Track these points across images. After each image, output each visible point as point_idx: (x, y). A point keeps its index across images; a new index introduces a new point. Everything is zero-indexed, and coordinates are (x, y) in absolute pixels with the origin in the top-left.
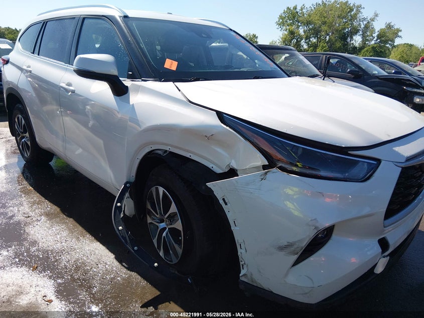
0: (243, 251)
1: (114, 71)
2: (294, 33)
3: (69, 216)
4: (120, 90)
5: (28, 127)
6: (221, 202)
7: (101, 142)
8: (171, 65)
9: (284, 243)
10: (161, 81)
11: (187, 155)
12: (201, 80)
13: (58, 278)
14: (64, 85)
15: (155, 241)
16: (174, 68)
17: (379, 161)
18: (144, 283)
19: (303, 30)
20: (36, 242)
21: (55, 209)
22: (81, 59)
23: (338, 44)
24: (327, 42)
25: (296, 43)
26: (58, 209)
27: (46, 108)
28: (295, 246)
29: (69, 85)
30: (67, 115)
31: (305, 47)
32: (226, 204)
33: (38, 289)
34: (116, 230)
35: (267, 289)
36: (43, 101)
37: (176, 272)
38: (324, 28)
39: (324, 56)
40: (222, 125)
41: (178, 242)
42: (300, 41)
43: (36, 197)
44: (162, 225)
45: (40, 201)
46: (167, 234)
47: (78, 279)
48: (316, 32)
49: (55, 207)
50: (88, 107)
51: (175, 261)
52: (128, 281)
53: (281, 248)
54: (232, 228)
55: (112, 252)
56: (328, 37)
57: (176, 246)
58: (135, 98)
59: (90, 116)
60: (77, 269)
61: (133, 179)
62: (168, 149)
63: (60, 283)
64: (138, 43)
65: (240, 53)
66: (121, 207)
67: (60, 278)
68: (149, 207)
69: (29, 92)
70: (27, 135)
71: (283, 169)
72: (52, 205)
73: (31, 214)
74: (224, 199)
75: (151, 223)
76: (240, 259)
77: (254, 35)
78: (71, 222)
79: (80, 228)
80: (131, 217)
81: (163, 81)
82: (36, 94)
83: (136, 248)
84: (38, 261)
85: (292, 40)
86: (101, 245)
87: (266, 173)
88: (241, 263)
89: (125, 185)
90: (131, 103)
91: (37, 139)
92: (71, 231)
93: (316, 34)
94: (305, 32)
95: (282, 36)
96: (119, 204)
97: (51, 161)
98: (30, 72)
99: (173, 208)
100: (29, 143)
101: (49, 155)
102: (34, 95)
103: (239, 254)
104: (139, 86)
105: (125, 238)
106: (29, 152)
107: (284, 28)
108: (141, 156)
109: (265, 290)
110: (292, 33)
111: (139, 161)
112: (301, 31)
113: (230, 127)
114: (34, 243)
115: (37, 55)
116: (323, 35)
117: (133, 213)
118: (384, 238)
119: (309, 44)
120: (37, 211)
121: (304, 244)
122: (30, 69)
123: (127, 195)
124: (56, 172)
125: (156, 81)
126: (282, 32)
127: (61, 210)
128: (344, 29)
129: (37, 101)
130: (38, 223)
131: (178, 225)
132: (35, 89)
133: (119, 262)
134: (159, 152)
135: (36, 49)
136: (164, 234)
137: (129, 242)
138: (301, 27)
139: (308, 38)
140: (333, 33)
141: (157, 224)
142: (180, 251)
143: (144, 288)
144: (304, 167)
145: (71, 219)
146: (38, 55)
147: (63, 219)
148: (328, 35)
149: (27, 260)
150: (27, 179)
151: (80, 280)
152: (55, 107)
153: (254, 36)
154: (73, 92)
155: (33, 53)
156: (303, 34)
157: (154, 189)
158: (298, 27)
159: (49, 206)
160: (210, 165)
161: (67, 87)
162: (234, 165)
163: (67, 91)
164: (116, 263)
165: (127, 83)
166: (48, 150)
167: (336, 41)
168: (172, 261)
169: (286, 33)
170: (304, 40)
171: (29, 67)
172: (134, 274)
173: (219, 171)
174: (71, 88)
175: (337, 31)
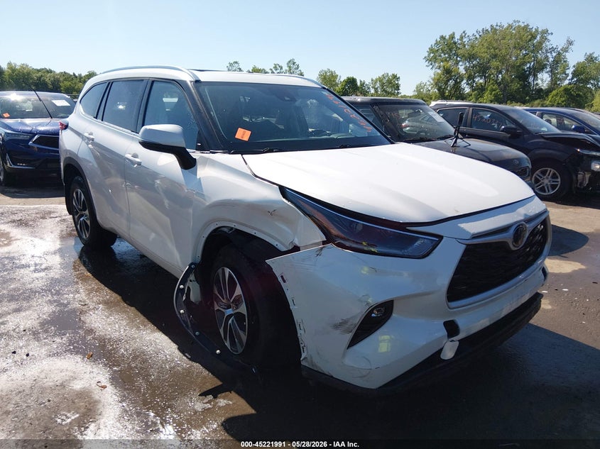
0: (302, 332)
1: (180, 143)
2: (452, 72)
3: (131, 305)
4: (188, 163)
5: (89, 204)
6: (280, 279)
7: (167, 220)
8: (243, 135)
9: (338, 320)
10: (230, 154)
11: (252, 232)
12: (276, 152)
13: (114, 365)
14: (129, 156)
15: (221, 331)
16: (246, 138)
17: (441, 238)
18: (206, 373)
19: (463, 67)
20: (93, 330)
21: (115, 297)
22: (146, 130)
23: (515, 86)
24: (500, 82)
25: (454, 85)
26: (119, 298)
27: (108, 181)
28: (349, 323)
29: (135, 156)
30: (133, 189)
31: (467, 90)
32: (284, 281)
33: (92, 375)
34: (177, 313)
35: (327, 373)
36: (106, 173)
37: (240, 361)
38: (495, 63)
39: (471, 109)
40: (284, 200)
41: (243, 328)
42: (460, 82)
43: (95, 284)
44: (229, 311)
45: (98, 288)
46: (233, 321)
47: (136, 367)
48: (483, 70)
49: (115, 295)
50: (158, 182)
51: (240, 350)
52: (188, 372)
53: (336, 326)
54: (291, 307)
55: (174, 342)
56: (500, 76)
57: (241, 333)
58: (203, 172)
59: (162, 193)
60: (135, 358)
61: (198, 260)
62: (233, 226)
63: (115, 371)
64: (208, 111)
65: (335, 115)
66: (184, 289)
67: (116, 366)
68: (217, 293)
69: (90, 162)
70: (87, 212)
71: (339, 245)
72: (112, 292)
73: (88, 302)
74: (282, 277)
75: (218, 310)
76: (301, 342)
77: (393, 75)
78: (132, 311)
79: (142, 318)
80: (197, 303)
81: (232, 154)
82: (98, 164)
83: (197, 333)
84: (93, 349)
85: (448, 81)
86: (163, 336)
87: (322, 249)
88: (301, 346)
89: (190, 266)
90: (198, 177)
91: (98, 218)
92: (131, 321)
93: (483, 73)
94: (466, 69)
95: (433, 76)
96: (182, 286)
97: (113, 244)
98: (93, 139)
99: (238, 291)
100: (88, 222)
101: (112, 236)
102: (96, 166)
103: (299, 335)
104: (207, 159)
105: (186, 323)
106: (88, 231)
107: (437, 65)
108: (206, 235)
109: (325, 374)
110: (448, 72)
111: (204, 239)
112: (462, 69)
113: (292, 202)
114: (91, 331)
115: (100, 121)
116: (493, 74)
117: (199, 299)
118: (452, 321)
119: (473, 86)
120: (94, 298)
121: (357, 321)
122: (92, 137)
123: (192, 277)
124: (118, 257)
125: (224, 153)
126: (434, 70)
127: (123, 298)
128: (524, 64)
129: (99, 173)
130: (96, 312)
131: (243, 309)
132: (96, 158)
133: (181, 352)
134: (225, 230)
135: (100, 113)
136: (230, 322)
137: (190, 326)
138: (461, 63)
139: (471, 78)
140: (507, 70)
141: (223, 310)
142: (244, 337)
143: (205, 377)
144: (369, 245)
145: (133, 308)
146: (102, 120)
147: (124, 307)
148: (500, 72)
149: (82, 348)
150: (84, 265)
151: (137, 368)
152: (119, 180)
153: (395, 77)
154: (139, 164)
155: (96, 118)
156: (464, 72)
157: (220, 271)
158: (457, 63)
159: (107, 293)
160: (274, 243)
161: (132, 158)
162: (297, 243)
163: (133, 163)
164: (177, 353)
165: (196, 155)
166: (111, 230)
167: (512, 81)
168: (237, 352)
169: (439, 71)
170: (465, 81)
171: (91, 134)
172: (196, 365)
173: (284, 249)
174: (137, 160)
175: (513, 67)
